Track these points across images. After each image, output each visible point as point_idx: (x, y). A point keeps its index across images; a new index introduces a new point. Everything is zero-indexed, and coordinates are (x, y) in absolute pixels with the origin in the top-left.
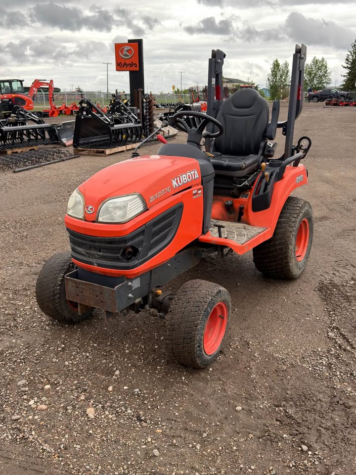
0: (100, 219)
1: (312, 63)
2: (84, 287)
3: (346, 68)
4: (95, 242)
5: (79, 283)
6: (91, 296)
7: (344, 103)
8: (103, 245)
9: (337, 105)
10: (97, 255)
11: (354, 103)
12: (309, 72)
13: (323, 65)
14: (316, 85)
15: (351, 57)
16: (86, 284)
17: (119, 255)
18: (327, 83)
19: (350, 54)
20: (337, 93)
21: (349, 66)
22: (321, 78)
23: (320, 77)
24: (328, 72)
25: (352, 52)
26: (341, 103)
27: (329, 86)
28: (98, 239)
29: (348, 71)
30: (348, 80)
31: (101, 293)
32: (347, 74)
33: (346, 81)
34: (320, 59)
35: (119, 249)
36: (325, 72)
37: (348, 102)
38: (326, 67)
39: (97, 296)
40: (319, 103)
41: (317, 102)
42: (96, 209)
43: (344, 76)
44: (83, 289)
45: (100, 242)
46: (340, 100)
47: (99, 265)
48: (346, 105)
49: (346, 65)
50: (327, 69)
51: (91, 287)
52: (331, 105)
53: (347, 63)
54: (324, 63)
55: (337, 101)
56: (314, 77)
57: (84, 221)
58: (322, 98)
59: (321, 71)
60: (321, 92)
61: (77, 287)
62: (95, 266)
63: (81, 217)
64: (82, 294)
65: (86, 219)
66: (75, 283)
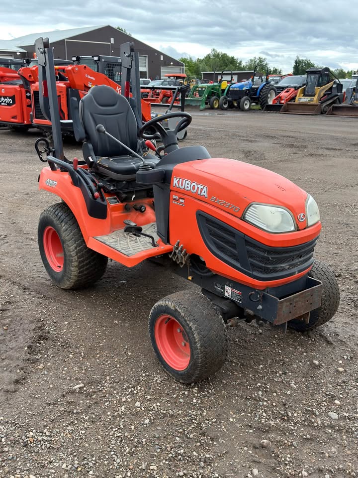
0: (309, 224)
5: (294, 298)
6: (303, 304)
31: (312, 295)
39: (307, 301)
44: (296, 302)
57: (296, 232)
61: (291, 304)
63: (293, 228)
64: (295, 308)
65: (299, 228)
66: (290, 300)
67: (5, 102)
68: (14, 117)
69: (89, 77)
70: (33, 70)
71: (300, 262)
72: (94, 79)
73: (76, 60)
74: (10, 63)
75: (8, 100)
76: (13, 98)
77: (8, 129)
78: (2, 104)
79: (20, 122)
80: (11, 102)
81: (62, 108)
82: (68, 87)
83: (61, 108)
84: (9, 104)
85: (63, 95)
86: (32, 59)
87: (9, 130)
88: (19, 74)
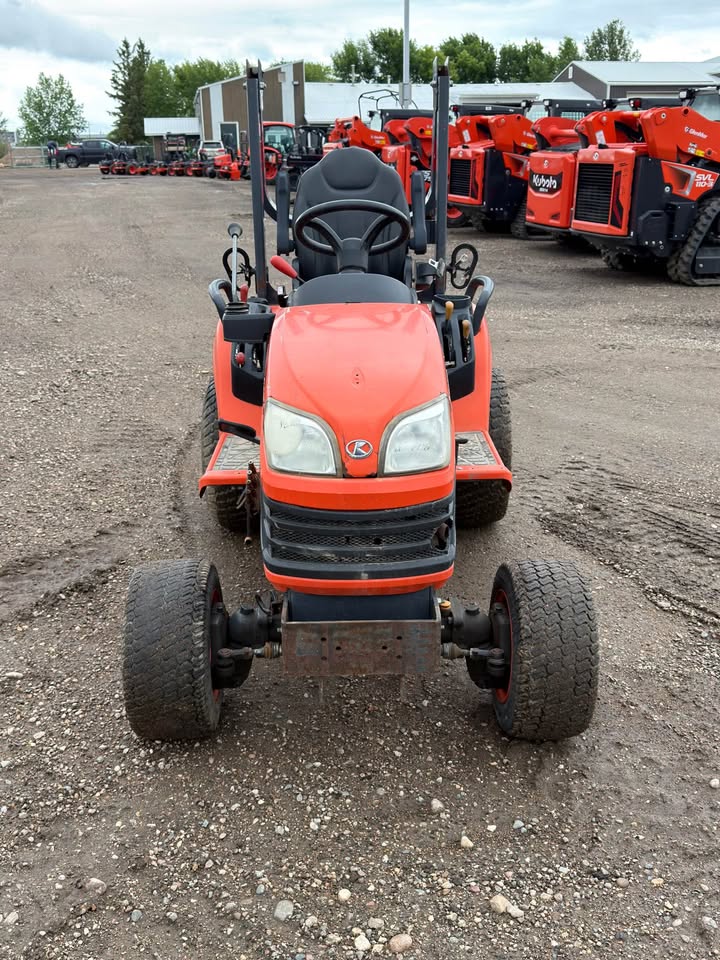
0: (389, 468)
1: (40, 87)
2: (346, 634)
3: (114, 97)
4: (368, 523)
5: (331, 629)
6: (368, 650)
7: (140, 169)
8: (389, 526)
9: (124, 173)
10: (369, 552)
11: (158, 169)
12: (36, 103)
13: (62, 90)
14: (56, 132)
15: (120, 75)
16: (352, 626)
17: (428, 541)
18: (79, 128)
19: (118, 70)
20: (113, 148)
21: (120, 94)
22: (64, 117)
23: (63, 115)
24: (76, 104)
25: (122, 66)
26: (132, 168)
27: (84, 133)
28: (385, 515)
29: (118, 103)
30: (123, 121)
31: (399, 638)
32: (119, 111)
33: (118, 125)
34: (56, 78)
35: (430, 527)
36: (71, 105)
37: (147, 166)
38: (71, 96)
39: (384, 648)
40: (80, 168)
41: (77, 167)
42: (376, 447)
43: (115, 114)
44: (341, 640)
45: (383, 521)
46: (129, 164)
47: (373, 575)
48: (144, 173)
49: (114, 93)
50: (74, 98)
51: (370, 629)
52: (113, 174)
53: (116, 88)
54: (65, 86)
55: (124, 165)
56: (48, 115)
57: (342, 480)
58: (84, 159)
59: (62, 103)
60: (81, 146)
61: (323, 639)
62: (365, 581)
63: (331, 470)
64: (340, 652)
65: (349, 472)
66: (319, 630)
67: (545, 187)
68: (555, 216)
69: (693, 132)
70: (590, 122)
71: (373, 552)
72: (705, 136)
73: (687, 98)
74: (589, 108)
75: (552, 183)
76: (558, 177)
77: (551, 240)
78: (541, 189)
79: (564, 225)
80: (555, 187)
81: (620, 198)
82: (641, 155)
83: (618, 197)
84: (551, 191)
85: (626, 170)
86: (620, 99)
87: (554, 242)
88: (576, 130)
